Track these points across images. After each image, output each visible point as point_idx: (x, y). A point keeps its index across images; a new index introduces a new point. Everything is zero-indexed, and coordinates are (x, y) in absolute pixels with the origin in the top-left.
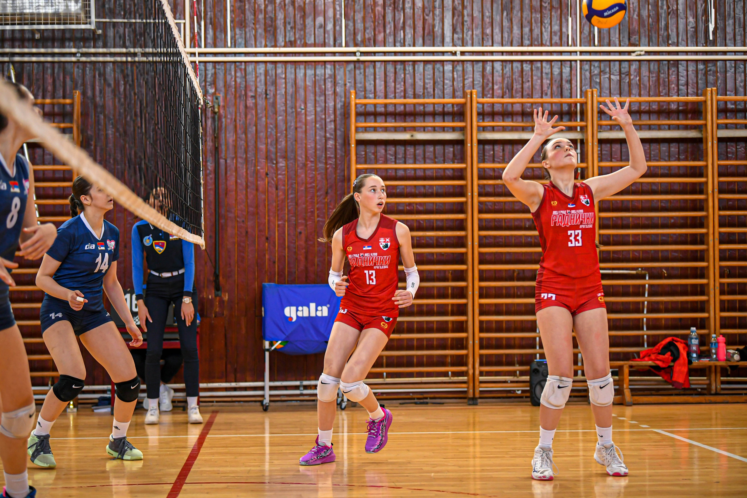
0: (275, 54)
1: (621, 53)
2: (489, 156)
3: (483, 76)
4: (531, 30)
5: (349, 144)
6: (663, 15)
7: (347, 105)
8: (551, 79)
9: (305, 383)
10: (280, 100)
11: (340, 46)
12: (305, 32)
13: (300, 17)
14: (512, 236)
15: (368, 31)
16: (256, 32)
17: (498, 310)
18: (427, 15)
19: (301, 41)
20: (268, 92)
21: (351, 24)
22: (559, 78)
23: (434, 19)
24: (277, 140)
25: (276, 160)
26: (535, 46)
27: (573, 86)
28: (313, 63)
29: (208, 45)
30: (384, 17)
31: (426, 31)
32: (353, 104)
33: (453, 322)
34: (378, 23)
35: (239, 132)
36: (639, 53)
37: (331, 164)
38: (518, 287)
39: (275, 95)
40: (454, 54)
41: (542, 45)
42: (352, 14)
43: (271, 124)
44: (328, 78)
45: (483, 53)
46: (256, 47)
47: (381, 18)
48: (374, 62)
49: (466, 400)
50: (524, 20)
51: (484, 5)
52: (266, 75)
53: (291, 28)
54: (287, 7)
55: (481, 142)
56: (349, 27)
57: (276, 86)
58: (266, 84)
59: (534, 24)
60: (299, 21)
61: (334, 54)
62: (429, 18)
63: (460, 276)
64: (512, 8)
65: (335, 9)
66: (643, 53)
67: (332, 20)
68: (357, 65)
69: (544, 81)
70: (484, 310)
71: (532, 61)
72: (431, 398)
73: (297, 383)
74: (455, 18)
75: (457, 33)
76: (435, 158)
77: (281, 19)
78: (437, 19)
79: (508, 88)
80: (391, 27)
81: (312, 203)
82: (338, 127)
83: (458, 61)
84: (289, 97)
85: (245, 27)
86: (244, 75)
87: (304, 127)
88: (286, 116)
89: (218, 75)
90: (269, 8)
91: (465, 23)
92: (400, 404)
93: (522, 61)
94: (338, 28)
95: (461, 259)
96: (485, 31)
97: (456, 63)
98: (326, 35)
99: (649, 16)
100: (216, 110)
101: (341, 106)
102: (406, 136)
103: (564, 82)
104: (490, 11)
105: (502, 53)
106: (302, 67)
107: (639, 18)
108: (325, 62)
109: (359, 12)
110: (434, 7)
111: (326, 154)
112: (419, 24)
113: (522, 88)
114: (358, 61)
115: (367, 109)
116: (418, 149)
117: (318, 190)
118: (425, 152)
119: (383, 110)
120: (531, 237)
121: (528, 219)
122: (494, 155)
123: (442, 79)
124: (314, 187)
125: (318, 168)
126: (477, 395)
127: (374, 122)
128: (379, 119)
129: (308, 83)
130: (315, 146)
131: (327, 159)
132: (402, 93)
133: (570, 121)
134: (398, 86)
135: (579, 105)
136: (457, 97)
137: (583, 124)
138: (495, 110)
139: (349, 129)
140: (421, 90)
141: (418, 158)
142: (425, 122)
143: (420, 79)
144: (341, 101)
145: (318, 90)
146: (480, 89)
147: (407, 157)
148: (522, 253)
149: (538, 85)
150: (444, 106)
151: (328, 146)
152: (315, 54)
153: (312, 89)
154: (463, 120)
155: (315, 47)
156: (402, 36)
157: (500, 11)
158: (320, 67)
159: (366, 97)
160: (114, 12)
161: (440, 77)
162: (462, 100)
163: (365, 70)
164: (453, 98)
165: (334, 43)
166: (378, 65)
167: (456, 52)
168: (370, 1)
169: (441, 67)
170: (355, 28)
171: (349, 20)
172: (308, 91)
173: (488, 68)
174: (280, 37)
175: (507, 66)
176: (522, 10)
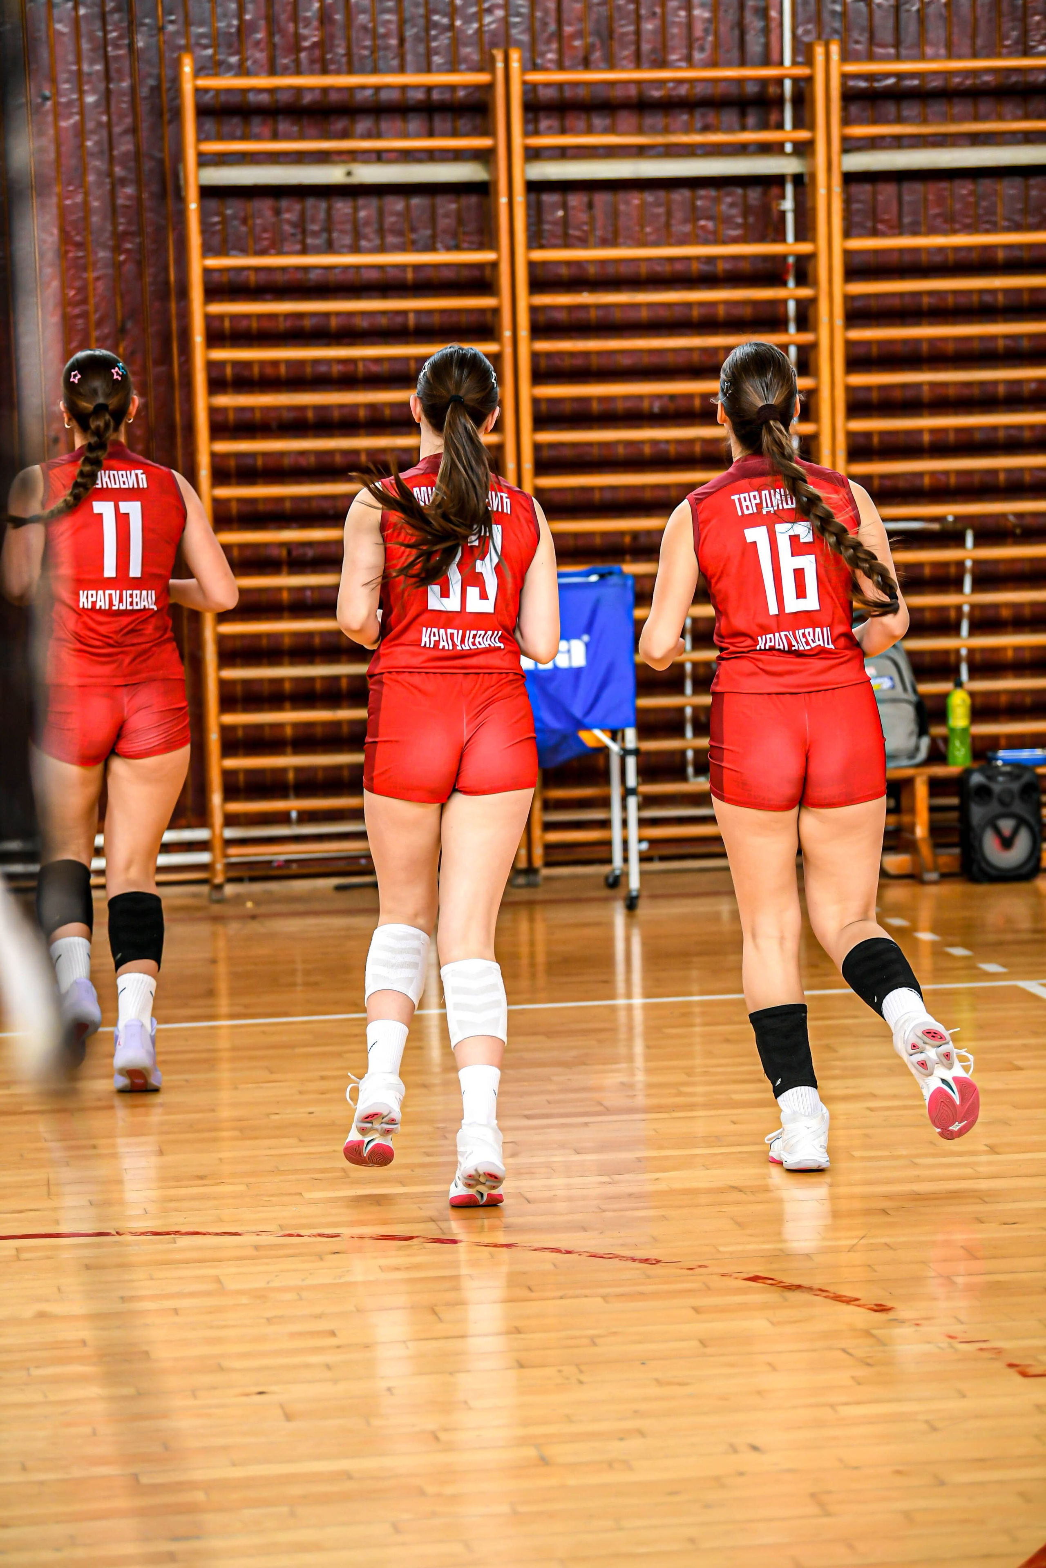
2: (554, 223)
5: (180, 198)
7: (166, 85)
8: (715, 8)
14: (617, 443)
22: (735, 2)
27: (774, 25)
32: (187, 89)
37: (127, 251)
44: (114, 11)
55: (534, 187)
69: (697, 12)
76: (413, 230)
79: (598, 33)
82: (144, 147)
87: (52, 148)
101: (152, 89)
102: (333, 175)
103: (748, 15)
111: (114, 223)
115: (223, 98)
116: (364, 207)
117: (99, 324)
118: (381, 213)
119: (264, 98)
120: (668, 442)
121: (659, 397)
122: (565, 222)
123: (421, 11)
124: (85, 315)
125: (95, 264)
126: (538, 861)
127: (244, 138)
128: (257, 125)
129: (59, 27)
130: (86, 203)
131: (119, 238)
132: (317, 53)
133: (764, 126)
134: (304, 31)
135: (788, 84)
136: (466, 60)
137: (803, 135)
138: (568, 93)
139: (179, 156)
140: (368, 43)
141: (366, 237)
142: (379, 136)
143: (364, 12)
144: (150, 75)
145: (85, 46)
146: (525, 38)
147: (335, 235)
148: (643, 487)
149: (679, 24)
150: (429, 89)
151: (119, 201)
153: (69, 43)
154: (484, 130)
159: (221, 64)
161: (417, 5)
162: (481, 78)
164: (454, 67)
172: (58, 48)
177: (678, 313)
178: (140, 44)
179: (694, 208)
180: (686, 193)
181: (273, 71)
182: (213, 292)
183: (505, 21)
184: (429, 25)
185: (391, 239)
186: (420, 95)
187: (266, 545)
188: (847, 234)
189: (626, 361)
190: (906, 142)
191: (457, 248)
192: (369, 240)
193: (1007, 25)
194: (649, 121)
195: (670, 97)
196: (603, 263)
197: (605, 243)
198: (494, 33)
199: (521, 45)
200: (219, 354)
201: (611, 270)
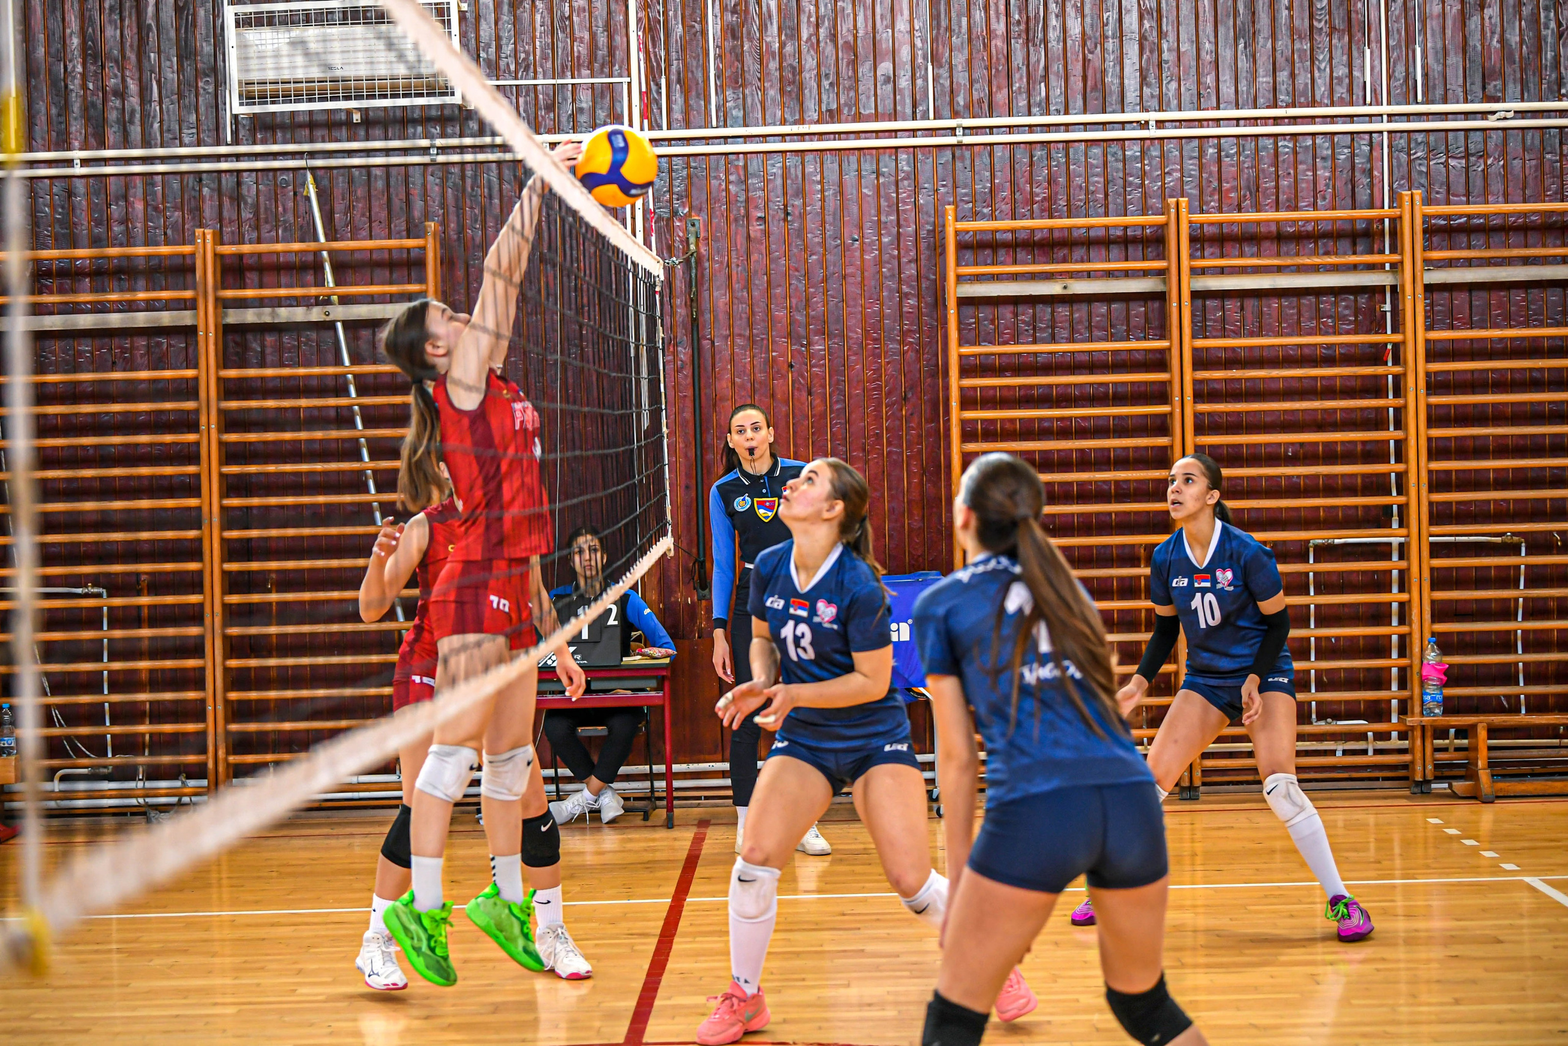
0: (802, 137)
1: (1467, 115)
2: (1215, 321)
3: (1201, 167)
4: (1293, 76)
5: (945, 307)
6: (1549, 40)
7: (936, 230)
8: (1333, 170)
10: (812, 224)
11: (925, 117)
12: (857, 91)
13: (848, 66)
14: (1260, 477)
15: (976, 86)
16: (764, 94)
18: (1091, 52)
19: (850, 110)
20: (790, 209)
21: (944, 72)
22: (1349, 166)
23: (1104, 60)
24: (807, 300)
25: (808, 338)
26: (1301, 106)
27: (1376, 181)
28: (874, 152)
29: (674, 125)
30: (1008, 58)
31: (1089, 83)
32: (950, 230)
34: (997, 70)
35: (736, 286)
36: (1502, 114)
37: (910, 343)
39: (803, 216)
40: (1145, 125)
41: (1313, 103)
42: (947, 54)
43: (797, 270)
44: (904, 179)
45: (1201, 123)
46: (765, 124)
47: (1003, 61)
48: (991, 145)
50: (1278, 56)
51: (1201, 28)
52: (785, 177)
53: (831, 84)
54: (822, 44)
55: (1198, 296)
56: (942, 81)
57: (804, 198)
58: (785, 194)
59: (1297, 65)
61: (913, 132)
62: (1095, 58)
64: (1254, 33)
65: (913, 46)
66: (1511, 114)
67: (908, 67)
68: (958, 152)
69: (1319, 173)
71: (1294, 135)
74: (1145, 57)
75: (1149, 85)
76: (1112, 326)
77: (811, 70)
78: (1111, 58)
79: (1247, 188)
80: (1021, 78)
81: (878, 417)
82: (923, 271)
83: (1152, 139)
84: (829, 219)
85: (744, 86)
86: (743, 178)
87: (858, 273)
88: (824, 255)
89: (695, 180)
90: (789, 49)
91: (1165, 66)
93: (1275, 136)
94: (919, 82)
95: (1163, 523)
96: (1203, 80)
97: (1148, 142)
98: (898, 97)
99: (1522, 42)
100: (693, 247)
101: (929, 231)
102: (1054, 288)
103: (1357, 174)
104: (1212, 39)
105: (1237, 121)
106: (853, 159)
107: (1503, 47)
108: (897, 148)
109: (960, 49)
110: (1105, 37)
111: (901, 324)
112: (1076, 69)
113: (1277, 187)
114: (960, 145)
115: (978, 237)
116: (1078, 310)
117: (888, 394)
118: (1090, 315)
119: (1009, 236)
120: (1299, 477)
121: (1293, 444)
122: (1223, 319)
123: (1121, 174)
124: (879, 388)
125: (886, 353)
126: (1197, 782)
127: (993, 264)
128: (1002, 255)
129: (865, 191)
130: (881, 310)
131: (904, 334)
132: (1046, 204)
133: (1371, 252)
134: (1037, 190)
135: (1387, 221)
136: (1151, 207)
137: (1396, 258)
138: (1225, 230)
139: (944, 278)
140: (1083, 197)
141: (1078, 332)
142: (1089, 260)
143: (1078, 176)
144: (927, 223)
145: (883, 203)
146: (1195, 192)
147: (1057, 330)
148: (1280, 509)
149: (1307, 181)
150: (1126, 228)
151: (905, 309)
152: (878, 134)
153: (872, 201)
154: (1162, 256)
155: (877, 120)
156: (1043, 94)
157: (1231, 41)
158: (887, 160)
159: (977, 213)
160: (497, 67)
161: (1117, 171)
162: (1161, 219)
163: (973, 161)
164: (1144, 212)
165: (914, 112)
166: (998, 152)
167: (1147, 122)
168: (979, 28)
169: (1120, 153)
170: (952, 83)
171: (941, 66)
172: (865, 206)
173: (1211, 151)
174: (811, 104)
175: (1248, 146)
176: (1274, 36)
177: (1306, 384)
178: (921, 201)
179: (1318, 310)
180: (1313, 299)
181: (1014, 217)
182: (966, 370)
184: (1126, 184)
185: (1097, 333)
186: (1119, 233)
188: (1429, 328)
189: (1268, 419)
190: (1474, 262)
191: (1145, 339)
192: (1081, 334)
193: (1548, 182)
194: (1284, 249)
195: (1300, 232)
196: (1251, 348)
197: (1252, 334)
198: (1173, 189)
199: (1189, 195)
200: (970, 415)
201: (1257, 354)
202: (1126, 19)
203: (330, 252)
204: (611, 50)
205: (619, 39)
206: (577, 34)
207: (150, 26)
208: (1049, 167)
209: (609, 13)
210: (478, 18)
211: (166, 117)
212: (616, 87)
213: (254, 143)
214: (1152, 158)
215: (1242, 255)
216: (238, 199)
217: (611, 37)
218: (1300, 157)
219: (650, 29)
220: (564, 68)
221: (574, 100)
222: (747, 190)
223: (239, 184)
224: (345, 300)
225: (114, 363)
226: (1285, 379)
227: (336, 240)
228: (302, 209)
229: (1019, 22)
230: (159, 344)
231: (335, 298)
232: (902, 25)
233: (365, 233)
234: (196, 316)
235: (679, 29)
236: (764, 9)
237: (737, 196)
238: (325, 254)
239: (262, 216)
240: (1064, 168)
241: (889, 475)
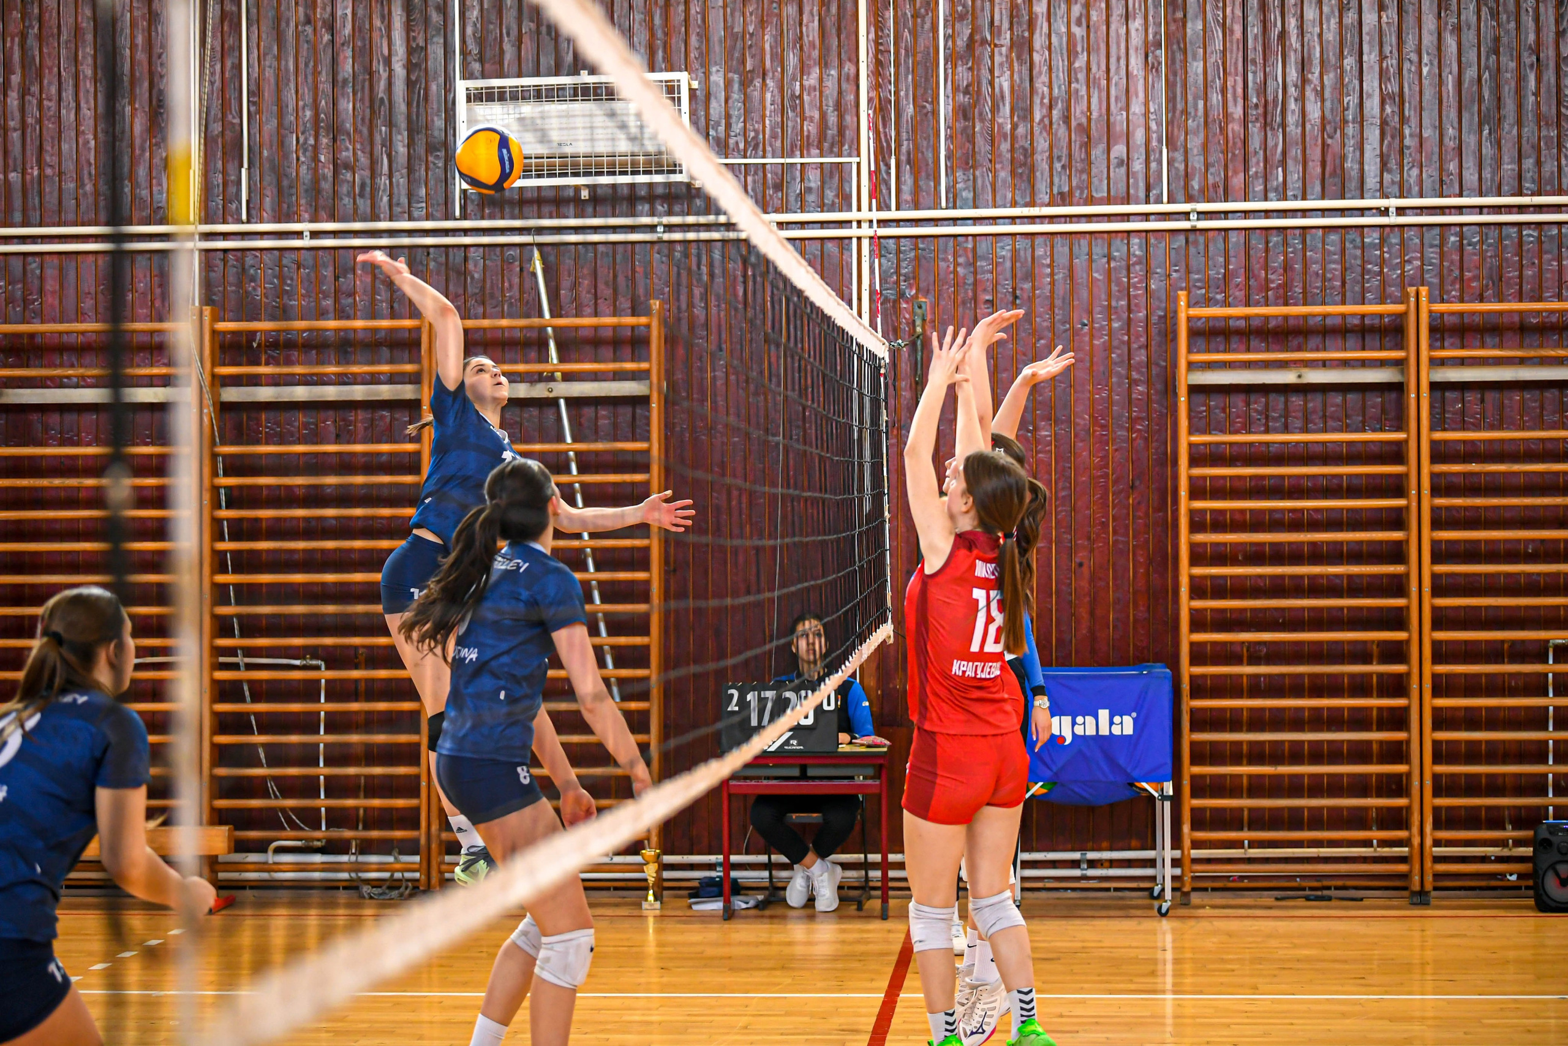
0: (1032, 219)
2: (1454, 413)
3: (1442, 256)
4: (1539, 163)
5: (1175, 394)
7: (1168, 315)
9: (1092, 855)
10: (1041, 308)
11: (1159, 201)
12: (1089, 175)
13: (1081, 148)
14: (1498, 574)
15: (1212, 170)
16: (995, 177)
17: (1471, 720)
18: (1331, 137)
19: (1082, 193)
20: (1018, 292)
21: (1179, 156)
23: (1344, 145)
26: (1547, 194)
28: (1106, 235)
29: (903, 206)
30: (1245, 142)
31: (1328, 169)
32: (1182, 317)
33: (1381, 743)
34: (1234, 154)
37: (1139, 430)
38: (1512, 675)
39: (1031, 299)
40: (1385, 212)
41: (1560, 192)
42: (1182, 138)
43: (1024, 354)
44: (1135, 264)
45: (1442, 210)
46: (995, 206)
47: (1240, 144)
48: (1226, 230)
49: (1406, 893)
50: (1524, 142)
51: (1444, 113)
52: (1014, 260)
53: (1063, 167)
54: (1055, 126)
55: (1437, 387)
56: (1176, 165)
57: (1033, 281)
58: (1014, 276)
59: (1543, 153)
60: (1078, 154)
61: (1146, 216)
62: (1334, 143)
63: (1396, 653)
64: (1499, 119)
65: (1148, 128)
67: (1143, 150)
68: (1192, 237)
70: (1442, 720)
71: (1539, 225)
72: (1337, 888)
73: (1076, 855)
74: (1386, 142)
75: (1389, 171)
76: (1347, 416)
77: (1043, 152)
78: (1351, 143)
79: (1490, 277)
80: (1258, 163)
81: (1105, 506)
82: (1154, 358)
83: (1392, 226)
84: (1058, 302)
85: (974, 167)
86: (971, 260)
87: (1087, 358)
89: (923, 262)
90: (1021, 130)
91: (1406, 152)
92: (1277, 899)
93: (1520, 225)
94: (1153, 165)
95: (1397, 620)
96: (1445, 166)
97: (1387, 230)
98: (1131, 181)
100: (919, 330)
101: (1160, 317)
102: (1288, 377)
104: (1456, 125)
105: (1480, 209)
106: (1084, 242)
108: (1128, 232)
109: (1196, 133)
110: (1345, 122)
111: (1130, 411)
112: (1315, 154)
113: (1521, 277)
114: (1194, 230)
115: (1211, 324)
116: (1312, 400)
117: (1115, 482)
118: (1325, 405)
119: (1242, 324)
120: (1539, 574)
121: (1533, 541)
122: (1463, 411)
123: (1359, 262)
124: (1106, 476)
125: (1114, 440)
126: (1428, 886)
127: (1225, 351)
128: (1235, 341)
129: (1096, 275)
130: (1109, 397)
131: (1133, 421)
132: (1281, 291)
134: (1272, 277)
136: (1390, 296)
138: (1466, 321)
139: (1175, 365)
140: (1319, 284)
141: (1312, 422)
142: (1325, 349)
143: (1315, 263)
144: (1159, 308)
145: (1114, 288)
146: (1436, 281)
147: (1290, 420)
148: (1518, 608)
149: (1552, 271)
150: (1363, 316)
151: (1134, 396)
152: (1109, 217)
153: (1102, 286)
154: (1400, 346)
155: (1109, 204)
156: (1281, 179)
157: (1476, 127)
158: (1119, 244)
159: (1210, 299)
160: (726, 145)
161: (1355, 258)
162: (1399, 308)
163: (1207, 246)
164: (1382, 300)
165: (1147, 197)
166: (1233, 237)
167: (1387, 209)
168: (1216, 112)
169: (1358, 240)
170: (1186, 166)
171: (1175, 149)
172: (1095, 290)
173: (1453, 239)
174: (1042, 186)
175: (1491, 234)
176: (1520, 123)
177: (1548, 479)
178: (1153, 287)
179: (1562, 403)
180: (1556, 392)
181: (1248, 304)
182: (1194, 462)
183: (1422, 267)
184: (1364, 271)
185: (1330, 423)
186: (1356, 321)
187: (1232, 643)
189: (1508, 515)
191: (1381, 430)
192: (1315, 424)
194: (1527, 341)
195: (1544, 323)
196: (1491, 441)
197: (1492, 428)
198: (1412, 278)
199: (1430, 284)
200: (1199, 504)
201: (1497, 447)
202: (1367, 104)
203: (555, 328)
204: (841, 129)
205: (849, 119)
206: (807, 114)
207: (382, 99)
208: (1286, 254)
209: (840, 92)
210: (708, 96)
211: (395, 190)
212: (846, 167)
213: (482, 218)
214: (1391, 246)
215: (1483, 346)
216: (464, 273)
217: (841, 117)
218: (1546, 246)
219: (880, 108)
220: (793, 146)
221: (802, 180)
222: (975, 273)
223: (466, 259)
224: (568, 377)
225: (337, 436)
226: (1526, 473)
227: (561, 316)
228: (527, 285)
229: (1256, 106)
230: (382, 417)
231: (558, 375)
232: (1137, 108)
233: (588, 310)
234: (420, 391)
235: (910, 109)
236: (997, 90)
237: (964, 278)
238: (550, 330)
239: (488, 291)
240: (1300, 254)
241: (1114, 564)
